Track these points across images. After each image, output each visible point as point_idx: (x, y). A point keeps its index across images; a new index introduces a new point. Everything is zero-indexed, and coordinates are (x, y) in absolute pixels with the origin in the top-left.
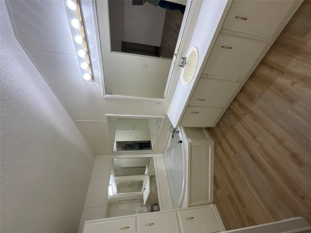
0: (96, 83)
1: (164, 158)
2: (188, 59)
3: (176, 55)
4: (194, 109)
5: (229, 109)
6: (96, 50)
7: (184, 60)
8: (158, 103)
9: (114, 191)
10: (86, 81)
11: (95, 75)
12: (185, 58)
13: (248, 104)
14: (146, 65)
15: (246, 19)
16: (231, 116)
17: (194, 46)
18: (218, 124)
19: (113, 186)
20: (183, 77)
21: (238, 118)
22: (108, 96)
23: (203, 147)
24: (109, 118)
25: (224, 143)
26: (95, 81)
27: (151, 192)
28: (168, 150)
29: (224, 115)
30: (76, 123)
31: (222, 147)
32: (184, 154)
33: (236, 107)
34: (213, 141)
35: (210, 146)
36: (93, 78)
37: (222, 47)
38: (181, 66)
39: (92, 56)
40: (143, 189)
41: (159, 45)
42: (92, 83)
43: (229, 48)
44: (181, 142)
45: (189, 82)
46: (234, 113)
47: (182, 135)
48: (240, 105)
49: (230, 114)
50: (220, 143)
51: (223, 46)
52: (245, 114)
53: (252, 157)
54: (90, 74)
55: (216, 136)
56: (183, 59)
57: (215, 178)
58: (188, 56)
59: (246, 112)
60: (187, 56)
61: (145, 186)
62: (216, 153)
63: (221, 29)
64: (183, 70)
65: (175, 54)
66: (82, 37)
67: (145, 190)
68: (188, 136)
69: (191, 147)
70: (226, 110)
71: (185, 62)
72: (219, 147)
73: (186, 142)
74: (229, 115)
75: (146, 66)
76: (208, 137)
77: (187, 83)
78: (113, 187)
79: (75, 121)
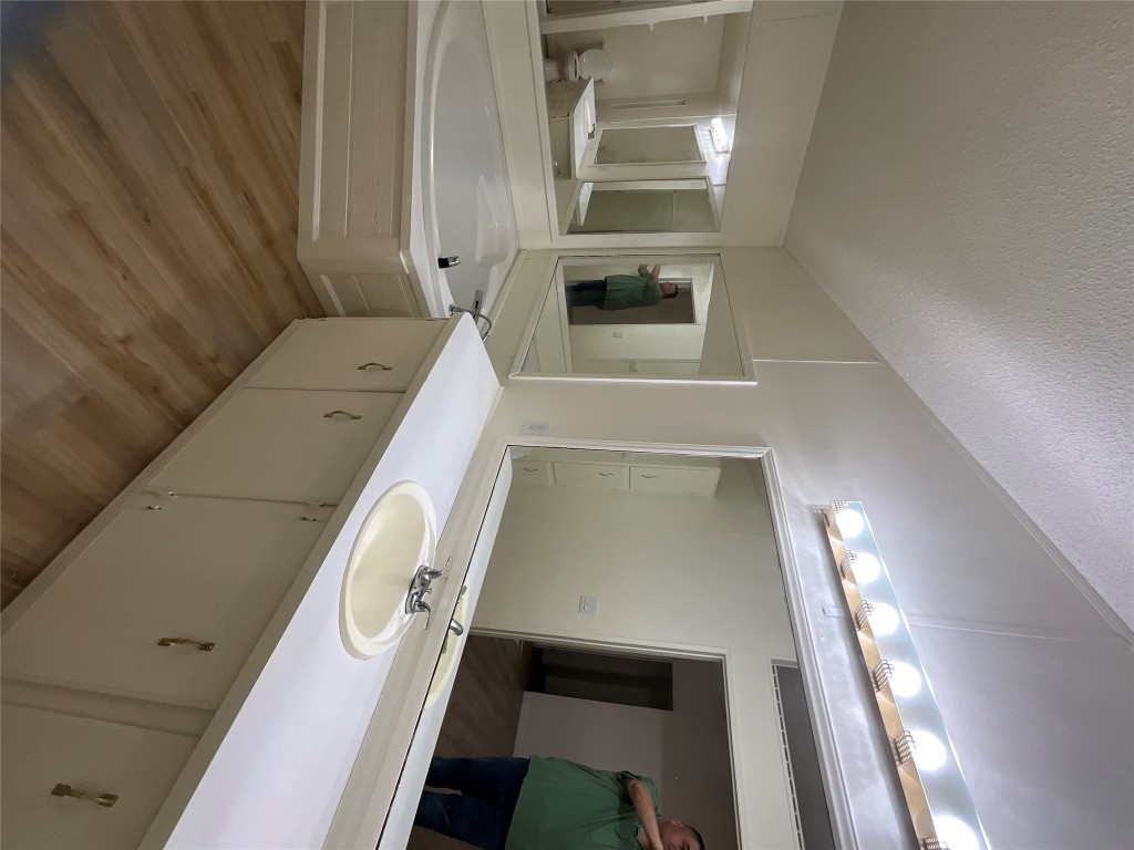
0: (805, 501)
1: (517, 233)
2: (401, 599)
3: (454, 629)
4: (376, 379)
5: (219, 386)
6: (818, 638)
7: (420, 597)
8: (538, 428)
9: (708, 133)
10: (851, 507)
11: (812, 535)
12: (413, 611)
13: (111, 386)
14: (581, 608)
15: (60, 790)
16: (206, 348)
17: (365, 658)
18: (278, 329)
19: (711, 150)
20: (424, 523)
21: (168, 330)
22: (751, 454)
23: (348, 234)
24: (742, 374)
25: (249, 238)
26: (811, 508)
27: (569, 113)
28: (500, 258)
29: (242, 363)
30: (875, 356)
31: (261, 223)
32: (429, 204)
33: (181, 386)
34: (301, 256)
35: (316, 235)
36: (823, 523)
37: (207, 647)
38: (434, 574)
39: (835, 611)
40: (598, 138)
41: (529, 697)
42: (823, 502)
43: (173, 641)
44: (443, 263)
45: (392, 494)
46: (192, 361)
47: (438, 290)
48: (156, 389)
49: (214, 359)
50: (269, 242)
51: (204, 653)
52: (126, 341)
53: (94, 129)
54: (838, 534)
55: (288, 279)
56: (423, 606)
57: (297, 96)
58: (396, 615)
59: (119, 348)
60: (401, 619)
61: (588, 148)
62: (291, 204)
63: (199, 737)
64: (425, 558)
65: (458, 632)
66: (889, 693)
67: (590, 131)
68: (411, 282)
69: (399, 232)
70: (231, 381)
71: (414, 591)
72: (275, 225)
73: (420, 254)
74: (217, 356)
75: (585, 605)
76: (324, 279)
77: (401, 490)
78: (711, 146)
79: (876, 359)
